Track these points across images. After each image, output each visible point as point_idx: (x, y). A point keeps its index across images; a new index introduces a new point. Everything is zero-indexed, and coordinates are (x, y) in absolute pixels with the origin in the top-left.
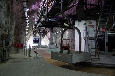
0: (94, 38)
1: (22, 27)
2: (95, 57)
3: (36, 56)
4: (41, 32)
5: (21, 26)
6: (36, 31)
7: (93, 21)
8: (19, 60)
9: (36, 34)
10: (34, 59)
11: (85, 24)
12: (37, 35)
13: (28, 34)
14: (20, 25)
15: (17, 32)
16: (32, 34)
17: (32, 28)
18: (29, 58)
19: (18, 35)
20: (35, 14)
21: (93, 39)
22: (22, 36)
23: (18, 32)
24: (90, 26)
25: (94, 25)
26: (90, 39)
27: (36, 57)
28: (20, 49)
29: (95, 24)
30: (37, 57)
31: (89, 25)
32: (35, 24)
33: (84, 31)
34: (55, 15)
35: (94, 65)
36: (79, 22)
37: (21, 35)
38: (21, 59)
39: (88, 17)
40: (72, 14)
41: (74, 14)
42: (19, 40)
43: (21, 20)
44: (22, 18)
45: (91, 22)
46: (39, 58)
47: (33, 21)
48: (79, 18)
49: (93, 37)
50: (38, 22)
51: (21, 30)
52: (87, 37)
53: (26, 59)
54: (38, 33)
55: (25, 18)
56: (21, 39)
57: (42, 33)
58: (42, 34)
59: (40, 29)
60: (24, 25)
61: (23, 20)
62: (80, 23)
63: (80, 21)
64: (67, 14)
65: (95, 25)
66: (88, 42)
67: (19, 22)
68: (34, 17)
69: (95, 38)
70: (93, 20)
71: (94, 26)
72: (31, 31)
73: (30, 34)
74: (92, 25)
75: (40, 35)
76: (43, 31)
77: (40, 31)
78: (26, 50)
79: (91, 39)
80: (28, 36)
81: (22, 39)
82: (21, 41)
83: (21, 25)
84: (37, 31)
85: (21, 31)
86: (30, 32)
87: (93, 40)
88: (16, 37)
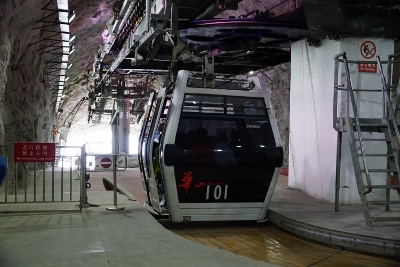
0: (385, 122)
1: (42, 66)
2: (388, 210)
3: (115, 204)
4: (126, 92)
5: (36, 62)
6: (101, 88)
7: (377, 42)
8: (35, 219)
9: (103, 102)
10: (104, 213)
11: (343, 58)
12: (109, 106)
13: (65, 101)
14: (31, 56)
15: (20, 90)
16: (87, 102)
17: (83, 73)
18: (80, 211)
19: (23, 104)
20: (102, 7)
21: (379, 129)
22: (39, 112)
23: (24, 90)
24: (366, 67)
25: (385, 62)
26: (364, 129)
27: (113, 208)
28: (32, 173)
29: (390, 57)
30: (120, 207)
31: (359, 63)
32: (102, 56)
33: (336, 88)
34: (198, 14)
35: (385, 248)
36: (311, 49)
37: (37, 107)
38: (46, 217)
39: (356, 25)
40: (277, 12)
41: (285, 11)
42: (25, 129)
43: (38, 32)
44: (41, 24)
45: (370, 47)
46: (128, 211)
47: (91, 39)
48: (313, 28)
49: (379, 120)
50: (117, 47)
51: (38, 79)
52: (352, 115)
53: (67, 216)
54: (114, 96)
55: (58, 23)
56: (36, 122)
57: (132, 97)
58: (132, 101)
59: (122, 78)
60: (48, 56)
61: (46, 35)
62: (318, 51)
63: (315, 42)
64: (251, 9)
65: (390, 62)
66: (354, 140)
67: (29, 41)
68: (95, 20)
69: (391, 122)
70: (378, 35)
71: (385, 66)
72: (80, 87)
73: (75, 103)
74: (374, 59)
75: (122, 105)
76: (137, 89)
77: (121, 89)
78: (58, 178)
79: (369, 126)
80: (67, 110)
81: (41, 122)
82: (36, 135)
83: (38, 56)
84: (109, 88)
85: (36, 89)
86: (77, 93)
87: (380, 131)
88: (14, 113)
